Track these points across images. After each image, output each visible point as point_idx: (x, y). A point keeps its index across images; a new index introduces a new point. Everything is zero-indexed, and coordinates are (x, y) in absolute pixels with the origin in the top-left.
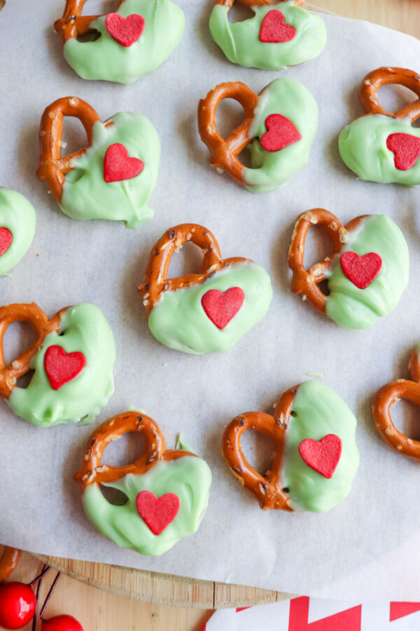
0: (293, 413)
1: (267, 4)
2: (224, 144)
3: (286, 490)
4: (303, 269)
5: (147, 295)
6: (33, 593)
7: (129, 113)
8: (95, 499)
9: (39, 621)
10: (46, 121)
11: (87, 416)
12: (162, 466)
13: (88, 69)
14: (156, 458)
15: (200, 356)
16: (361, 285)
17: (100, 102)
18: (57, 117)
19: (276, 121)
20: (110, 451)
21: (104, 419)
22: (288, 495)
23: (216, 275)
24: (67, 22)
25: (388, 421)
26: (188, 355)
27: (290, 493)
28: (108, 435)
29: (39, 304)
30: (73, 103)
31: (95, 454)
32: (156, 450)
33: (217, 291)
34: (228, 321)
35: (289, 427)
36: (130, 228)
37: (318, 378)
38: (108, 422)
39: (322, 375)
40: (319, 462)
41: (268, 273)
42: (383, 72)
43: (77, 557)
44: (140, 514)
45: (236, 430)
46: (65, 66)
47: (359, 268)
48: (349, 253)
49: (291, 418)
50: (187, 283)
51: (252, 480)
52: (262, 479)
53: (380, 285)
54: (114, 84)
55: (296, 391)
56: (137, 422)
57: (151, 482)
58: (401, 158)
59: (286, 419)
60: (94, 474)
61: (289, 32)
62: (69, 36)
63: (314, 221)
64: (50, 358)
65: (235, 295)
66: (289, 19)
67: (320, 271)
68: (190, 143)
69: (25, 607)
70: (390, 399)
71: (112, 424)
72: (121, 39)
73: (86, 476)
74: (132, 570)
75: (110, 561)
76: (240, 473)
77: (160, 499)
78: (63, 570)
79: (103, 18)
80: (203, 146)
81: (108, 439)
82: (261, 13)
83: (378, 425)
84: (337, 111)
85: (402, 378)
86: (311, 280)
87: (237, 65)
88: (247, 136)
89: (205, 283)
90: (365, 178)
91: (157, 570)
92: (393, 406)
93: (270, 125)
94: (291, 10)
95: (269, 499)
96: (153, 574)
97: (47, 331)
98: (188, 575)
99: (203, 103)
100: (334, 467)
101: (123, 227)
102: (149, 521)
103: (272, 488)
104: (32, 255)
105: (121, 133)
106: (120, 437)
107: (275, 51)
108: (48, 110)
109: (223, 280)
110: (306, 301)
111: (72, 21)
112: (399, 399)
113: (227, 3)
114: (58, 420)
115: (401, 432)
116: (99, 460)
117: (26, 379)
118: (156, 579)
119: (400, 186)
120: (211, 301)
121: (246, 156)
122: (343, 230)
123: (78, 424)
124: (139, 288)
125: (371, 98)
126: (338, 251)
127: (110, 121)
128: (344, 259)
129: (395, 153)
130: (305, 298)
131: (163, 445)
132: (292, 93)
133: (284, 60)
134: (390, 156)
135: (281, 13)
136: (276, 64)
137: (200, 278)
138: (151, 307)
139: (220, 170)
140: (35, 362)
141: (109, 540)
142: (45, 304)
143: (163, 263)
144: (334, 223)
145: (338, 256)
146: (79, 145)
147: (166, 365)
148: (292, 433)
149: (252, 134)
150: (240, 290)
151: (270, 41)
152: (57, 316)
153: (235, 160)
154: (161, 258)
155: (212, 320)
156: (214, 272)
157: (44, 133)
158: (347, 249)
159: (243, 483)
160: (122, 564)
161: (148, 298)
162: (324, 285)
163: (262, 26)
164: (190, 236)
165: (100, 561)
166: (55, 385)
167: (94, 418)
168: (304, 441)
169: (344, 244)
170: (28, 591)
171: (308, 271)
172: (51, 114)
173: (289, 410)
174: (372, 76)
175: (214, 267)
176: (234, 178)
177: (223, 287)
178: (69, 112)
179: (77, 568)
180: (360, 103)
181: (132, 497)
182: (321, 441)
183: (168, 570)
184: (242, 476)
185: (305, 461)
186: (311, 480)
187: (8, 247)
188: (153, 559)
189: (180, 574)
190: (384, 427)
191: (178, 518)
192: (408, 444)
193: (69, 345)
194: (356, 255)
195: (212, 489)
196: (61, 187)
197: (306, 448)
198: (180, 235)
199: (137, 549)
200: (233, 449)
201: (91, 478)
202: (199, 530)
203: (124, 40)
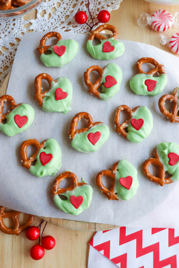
0: (117, 170)
2: (93, 86)
3: (116, 194)
4: (119, 125)
5: (70, 135)
6: (39, 229)
7: (62, 77)
8: (57, 199)
9: (41, 238)
10: (36, 81)
11: (53, 173)
12: (77, 188)
13: (48, 63)
14: (75, 185)
15: (88, 153)
16: (138, 129)
17: (52, 74)
18: (40, 81)
19: (109, 78)
20: (61, 184)
21: (59, 174)
22: (117, 195)
23: (92, 128)
24: (41, 48)
25: (147, 171)
26: (84, 153)
27: (118, 194)
28: (60, 179)
29: (37, 139)
30: (44, 75)
31: (57, 185)
32: (75, 183)
33: (92, 133)
34: (96, 142)
35: (116, 174)
36: (64, 114)
37: (125, 159)
38: (60, 175)
39: (126, 158)
40: (126, 185)
41: (108, 126)
42: (143, 59)
43: (52, 217)
44: (71, 203)
45: (100, 176)
46: (41, 62)
47: (137, 124)
48: (133, 119)
49: (117, 171)
50: (83, 131)
51: (105, 191)
52: (108, 191)
53: (143, 129)
54: (57, 68)
55: (118, 163)
56: (69, 175)
57: (75, 193)
58: (150, 87)
59: (115, 172)
60: (57, 191)
61: (112, 48)
62: (42, 53)
63: (122, 109)
64: (41, 156)
65: (98, 134)
66: (112, 44)
67: (124, 125)
68: (82, 85)
69: (36, 234)
70: (148, 164)
71: (61, 175)
72: (58, 54)
73: (54, 192)
74: (69, 220)
75: (62, 218)
76: (102, 189)
77: (77, 198)
78: (48, 221)
79: (52, 47)
80: (86, 86)
81: (60, 180)
82: (103, 42)
83: (144, 173)
84: (129, 72)
85: (152, 157)
86: (122, 128)
87: (96, 59)
88: (100, 83)
89: (88, 131)
90: (138, 94)
91: (77, 220)
92: (149, 166)
93: (107, 79)
94: (112, 41)
95: (111, 197)
96: (76, 221)
97: (40, 148)
98: (87, 221)
99: (85, 73)
100: (130, 186)
101: (62, 114)
102: (74, 204)
103: (112, 193)
104: (34, 123)
105: (60, 84)
106: (64, 179)
107: (108, 54)
109: (94, 129)
110: (120, 135)
111: (43, 48)
112: (151, 164)
113: (92, 39)
114: (45, 175)
115: (152, 174)
116: (58, 187)
117: (34, 163)
118: (77, 223)
119: (150, 96)
120: (91, 136)
121: (100, 89)
122: (131, 112)
123: (51, 176)
124: (68, 133)
125: (139, 68)
126: (130, 118)
127: (56, 80)
128: (132, 121)
129: (148, 86)
130: (120, 134)
131: (78, 181)
132: (114, 69)
133: (111, 57)
134: (146, 87)
135: (109, 42)
136: (109, 58)
137: (87, 129)
138: (72, 139)
139: (92, 94)
140: (37, 158)
141: (62, 211)
142: (39, 139)
143: (75, 125)
144: (129, 110)
145: (130, 120)
146: (47, 88)
147: (77, 156)
148: (117, 176)
149: (101, 82)
150: (99, 132)
151: (106, 52)
152: (42, 143)
153: (96, 91)
154: (74, 123)
155: (91, 142)
156: (91, 127)
157: (36, 85)
158: (133, 118)
159: (103, 192)
160: (66, 218)
161: (71, 136)
162: (126, 129)
163: (103, 47)
164: (83, 116)
165: (60, 218)
166: (44, 164)
167: (56, 174)
168: (121, 178)
169: (132, 116)
170: (38, 229)
171: (121, 125)
172: (38, 79)
173: (116, 169)
174: (140, 61)
175: (91, 125)
176: (97, 97)
177: (94, 132)
178: (43, 78)
179: (53, 220)
180: (136, 70)
181: (68, 197)
182: (126, 178)
183: (81, 220)
184: (102, 190)
185: (121, 184)
186: (123, 190)
187: (27, 122)
188: (76, 216)
189: (84, 220)
190: (146, 173)
191: (83, 203)
192: (154, 178)
193: (47, 152)
194: (135, 120)
195: (93, 194)
196: (42, 102)
197: (121, 180)
198: (80, 116)
199: (71, 213)
200: (99, 182)
201: (56, 192)
202: (90, 207)
203: (60, 54)
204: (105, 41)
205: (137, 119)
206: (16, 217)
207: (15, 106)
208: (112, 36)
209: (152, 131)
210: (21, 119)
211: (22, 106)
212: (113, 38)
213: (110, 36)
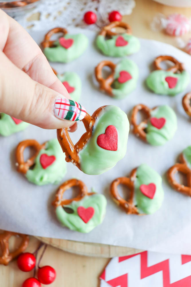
0: (137, 177)
3: (136, 206)
8: (61, 211)
9: (37, 268)
11: (56, 181)
12: (87, 198)
13: (53, 57)
14: (84, 195)
16: (159, 128)
20: (65, 195)
27: (138, 207)
28: (65, 186)
29: (37, 140)
35: (135, 182)
42: (161, 57)
43: (53, 237)
44: (79, 215)
45: (115, 183)
51: (122, 202)
52: (126, 202)
53: (166, 129)
54: (62, 63)
55: (137, 168)
57: (84, 203)
58: (171, 84)
59: (134, 179)
60: (60, 201)
62: (46, 46)
63: (140, 108)
64: (42, 158)
66: (126, 39)
67: (143, 125)
69: (31, 262)
70: (174, 171)
71: (66, 183)
72: (64, 46)
73: (57, 203)
74: (75, 242)
75: (67, 238)
76: (117, 199)
77: (87, 209)
78: (48, 243)
82: (115, 38)
83: (170, 181)
86: (140, 128)
88: (113, 78)
90: (157, 93)
91: (86, 240)
93: (122, 75)
95: (129, 210)
96: (85, 243)
97: (40, 149)
98: (98, 242)
102: (83, 218)
103: (130, 205)
105: (67, 78)
106: (69, 188)
107: (121, 49)
110: (138, 137)
113: (103, 35)
116: (62, 196)
117: (32, 167)
118: (86, 245)
119: (171, 95)
121: (113, 86)
122: (151, 110)
123: (53, 184)
125: (157, 65)
127: (62, 74)
128: (152, 121)
130: (138, 135)
132: (129, 64)
134: (166, 84)
136: (122, 55)
140: (36, 161)
141: (67, 228)
145: (149, 119)
148: (137, 184)
149: (115, 77)
152: (44, 144)
153: (109, 87)
159: (119, 204)
162: (145, 130)
163: (117, 41)
166: (44, 167)
168: (141, 186)
170: (33, 256)
171: (139, 125)
173: (135, 175)
174: (157, 58)
176: (109, 94)
180: (154, 67)
181: (75, 210)
183: (90, 241)
184: (118, 201)
185: (143, 193)
186: (145, 201)
189: (95, 242)
191: (94, 217)
193: (49, 153)
195: (107, 207)
197: (143, 188)
199: (78, 230)
201: (59, 203)
203: (66, 46)
204: (118, 36)
206: (5, 241)
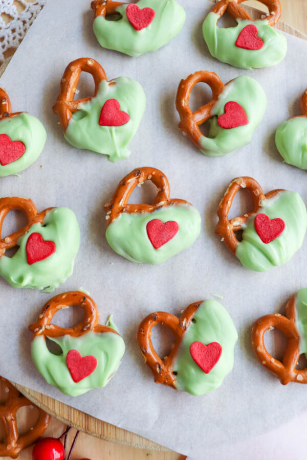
0: (194, 320)
1: (248, 19)
2: (191, 116)
3: (175, 373)
4: (227, 219)
5: (109, 212)
7: (129, 78)
8: (40, 346)
10: (68, 72)
11: (49, 287)
12: (91, 335)
13: (106, 39)
14: (89, 329)
15: (138, 264)
16: (266, 241)
17: (110, 67)
18: (76, 70)
19: (233, 107)
21: (61, 292)
22: (175, 377)
23: (162, 209)
24: (100, 4)
25: (261, 342)
26: (129, 261)
27: (178, 376)
28: (59, 304)
29: (34, 201)
30: (90, 63)
31: (47, 315)
32: (90, 323)
33: (160, 221)
34: (162, 244)
35: (188, 329)
36: (112, 161)
37: (217, 299)
38: (62, 295)
39: (222, 298)
40: (202, 360)
41: (201, 215)
44: (67, 365)
45: (149, 323)
46: (91, 35)
47: (267, 228)
48: (263, 215)
49: (191, 323)
50: (140, 211)
51: (152, 359)
52: (160, 362)
53: (279, 244)
54: (123, 55)
55: (199, 305)
56: (82, 300)
57: (81, 345)
59: (188, 324)
60: (43, 329)
61: (258, 43)
62: (99, 14)
63: (244, 186)
64: (31, 241)
65: (172, 227)
66: (261, 34)
67: (239, 223)
70: (267, 327)
71: (64, 297)
72: (134, 23)
73: (37, 329)
76: (145, 353)
77: (84, 359)
79: (126, 5)
80: (177, 115)
81: (59, 307)
82: (242, 25)
83: (253, 343)
84: (281, 111)
85: (280, 313)
86: (230, 228)
87: (216, 60)
88: (209, 113)
89: (153, 213)
90: (289, 163)
92: (268, 332)
93: (228, 109)
94: (265, 27)
95: (161, 377)
97: (35, 221)
99: (183, 83)
100: (212, 366)
101: (106, 159)
102: (73, 372)
103: (165, 370)
104: (38, 165)
105: (119, 91)
106: (68, 307)
107: (245, 54)
108: (71, 64)
109: (166, 214)
110: (223, 242)
111: (104, 4)
112: (273, 328)
113: (219, 12)
114: (26, 285)
115: (269, 351)
116: (50, 320)
117: (12, 251)
120: (154, 227)
121: (206, 127)
122: (263, 197)
123: (41, 291)
124: (105, 206)
126: (255, 212)
127: (113, 81)
128: (258, 219)
130: (223, 239)
131: (96, 321)
132: (250, 89)
133: (250, 63)
135: (256, 28)
136: (244, 64)
137: (151, 209)
138: (110, 221)
139: (184, 133)
140: (20, 242)
142: (38, 203)
143: (127, 192)
144: (258, 191)
145: (254, 215)
146: (88, 94)
147: (112, 264)
148: (189, 335)
149: (213, 112)
150: (177, 223)
151: (243, 47)
153: (197, 128)
154: (126, 188)
155: (152, 243)
156: (161, 206)
157: (64, 80)
158: (262, 212)
159: (146, 361)
161: (110, 215)
162: (240, 234)
163: (240, 34)
164: (150, 177)
166: (30, 261)
167: (54, 290)
168: (195, 343)
169: (261, 207)
171: (230, 221)
172: (73, 68)
173: (191, 317)
175: (162, 203)
178: (86, 68)
181: (65, 352)
182: (207, 346)
184: (146, 356)
185: (193, 357)
186: (193, 371)
187: (21, 156)
188: (71, 398)
190: (256, 345)
191: (93, 375)
192: (271, 362)
193: (47, 234)
194: (267, 218)
195: (124, 358)
196: (68, 121)
197: (195, 348)
198: (143, 174)
199: (60, 389)
200: (144, 335)
201: (41, 331)
202: (108, 385)
203: (137, 25)
204: (248, 23)
205: (272, 217)
207: (7, 115)
208: (267, 17)
209: (298, 253)
210: (9, 146)
211: (22, 118)
212: (266, 22)
213: (262, 16)
